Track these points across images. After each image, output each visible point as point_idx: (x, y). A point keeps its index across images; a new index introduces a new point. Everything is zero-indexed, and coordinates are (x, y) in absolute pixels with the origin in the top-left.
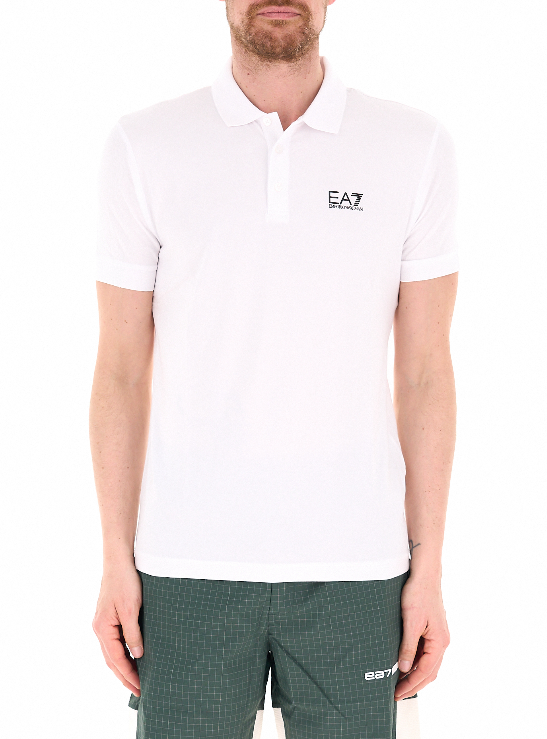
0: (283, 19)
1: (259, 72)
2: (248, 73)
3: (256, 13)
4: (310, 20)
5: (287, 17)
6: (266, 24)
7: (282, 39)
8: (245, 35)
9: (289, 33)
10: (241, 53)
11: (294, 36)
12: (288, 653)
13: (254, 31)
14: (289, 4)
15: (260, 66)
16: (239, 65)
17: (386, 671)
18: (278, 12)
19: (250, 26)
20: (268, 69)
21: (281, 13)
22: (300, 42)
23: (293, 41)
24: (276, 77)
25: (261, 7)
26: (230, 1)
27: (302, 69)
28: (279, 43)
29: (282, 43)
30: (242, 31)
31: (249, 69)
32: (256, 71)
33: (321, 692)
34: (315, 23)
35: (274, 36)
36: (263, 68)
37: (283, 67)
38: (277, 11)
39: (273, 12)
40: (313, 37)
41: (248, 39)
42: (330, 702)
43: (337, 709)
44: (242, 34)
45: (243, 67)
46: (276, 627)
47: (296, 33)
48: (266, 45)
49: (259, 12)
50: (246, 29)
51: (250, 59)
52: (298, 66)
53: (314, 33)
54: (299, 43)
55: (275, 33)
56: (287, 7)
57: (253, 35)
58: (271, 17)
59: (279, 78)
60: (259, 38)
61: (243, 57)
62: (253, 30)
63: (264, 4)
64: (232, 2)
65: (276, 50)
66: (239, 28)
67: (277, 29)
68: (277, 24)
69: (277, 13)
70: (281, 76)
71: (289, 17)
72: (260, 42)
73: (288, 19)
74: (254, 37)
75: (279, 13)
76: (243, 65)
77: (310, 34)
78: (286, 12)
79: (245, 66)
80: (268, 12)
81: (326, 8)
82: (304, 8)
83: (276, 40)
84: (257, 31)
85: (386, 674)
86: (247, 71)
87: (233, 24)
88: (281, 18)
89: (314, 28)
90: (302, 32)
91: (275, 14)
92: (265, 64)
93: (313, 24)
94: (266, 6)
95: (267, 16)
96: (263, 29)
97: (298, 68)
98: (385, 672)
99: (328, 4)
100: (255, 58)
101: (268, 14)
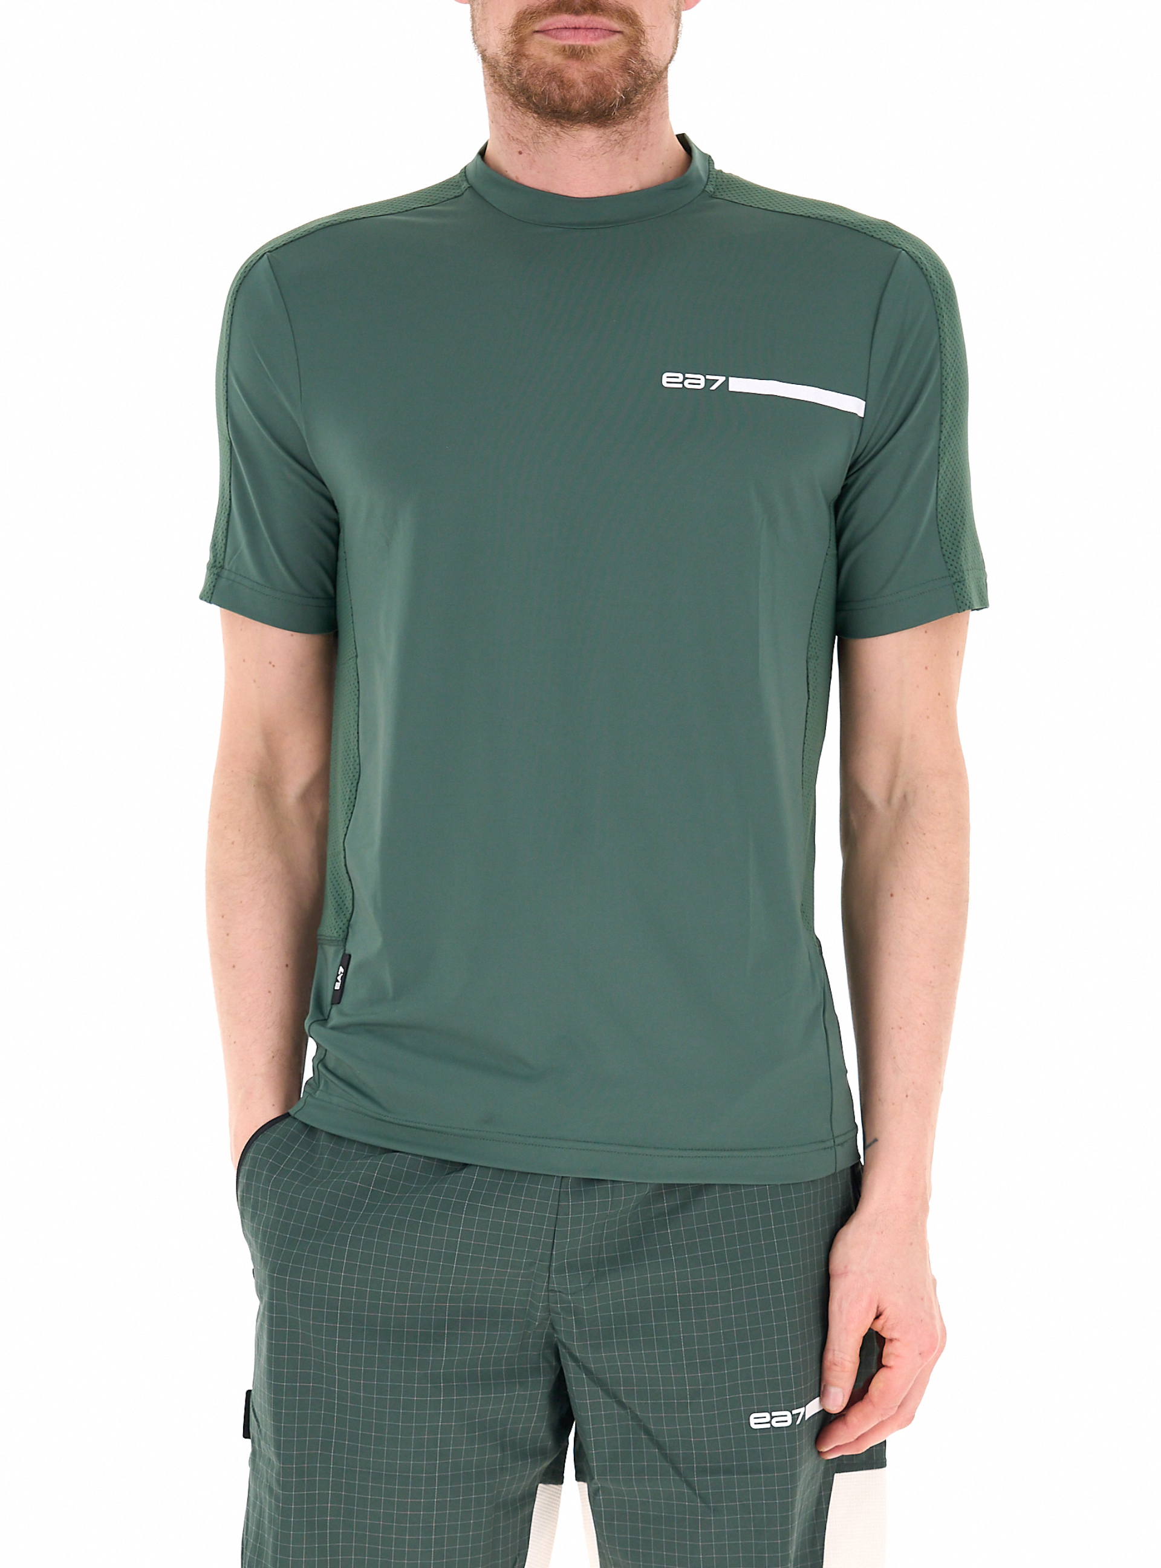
0: (584, 43)
1: (540, 148)
2: (519, 150)
3: (530, 28)
4: (642, 43)
5: (592, 39)
6: (551, 55)
7: (584, 83)
8: (509, 74)
9: (600, 70)
10: (505, 110)
11: (608, 76)
12: (588, 1371)
13: (527, 67)
14: (597, 9)
15: (542, 135)
16: (502, 135)
17: (795, 1412)
18: (575, 28)
19: (520, 57)
20: (558, 142)
21: (580, 30)
22: (622, 88)
23: (607, 88)
24: (575, 158)
25: (540, 16)
26: (478, 4)
27: (630, 141)
28: (578, 92)
29: (585, 91)
30: (503, 66)
31: (521, 142)
32: (535, 144)
33: (657, 1450)
34: (653, 47)
35: (567, 75)
36: (548, 139)
37: (589, 136)
38: (574, 26)
39: (566, 28)
40: (649, 78)
41: (514, 83)
42: (677, 1471)
43: (690, 1485)
44: (505, 73)
45: (510, 139)
46: (563, 1318)
47: (611, 70)
48: (551, 95)
49: (537, 28)
50: (510, 62)
51: (523, 120)
52: (621, 135)
53: (652, 69)
54: (619, 91)
55: (570, 71)
56: (592, 17)
57: (524, 74)
58: (561, 39)
59: (580, 159)
60: (536, 81)
61: (509, 116)
62: (525, 64)
63: (547, 10)
64: (482, 6)
65: (571, 105)
66: (496, 60)
67: (574, 62)
68: (574, 54)
69: (571, 30)
70: (585, 155)
71: (596, 39)
72: (539, 90)
73: (594, 44)
74: (527, 80)
75: (576, 31)
76: (509, 134)
77: (645, 71)
78: (592, 28)
79: (513, 136)
80: (556, 27)
81: (678, 18)
82: (629, 17)
83: (572, 85)
84: (532, 66)
85: (795, 1417)
86: (517, 146)
87: (485, 50)
88: (579, 41)
89: (652, 59)
90: (625, 67)
91: (567, 33)
92: (552, 130)
93: (649, 51)
94: (551, 15)
95: (553, 37)
96: (544, 63)
97: (621, 139)
98: (793, 1413)
99: (684, 8)
100: (531, 120)
101: (554, 32)
